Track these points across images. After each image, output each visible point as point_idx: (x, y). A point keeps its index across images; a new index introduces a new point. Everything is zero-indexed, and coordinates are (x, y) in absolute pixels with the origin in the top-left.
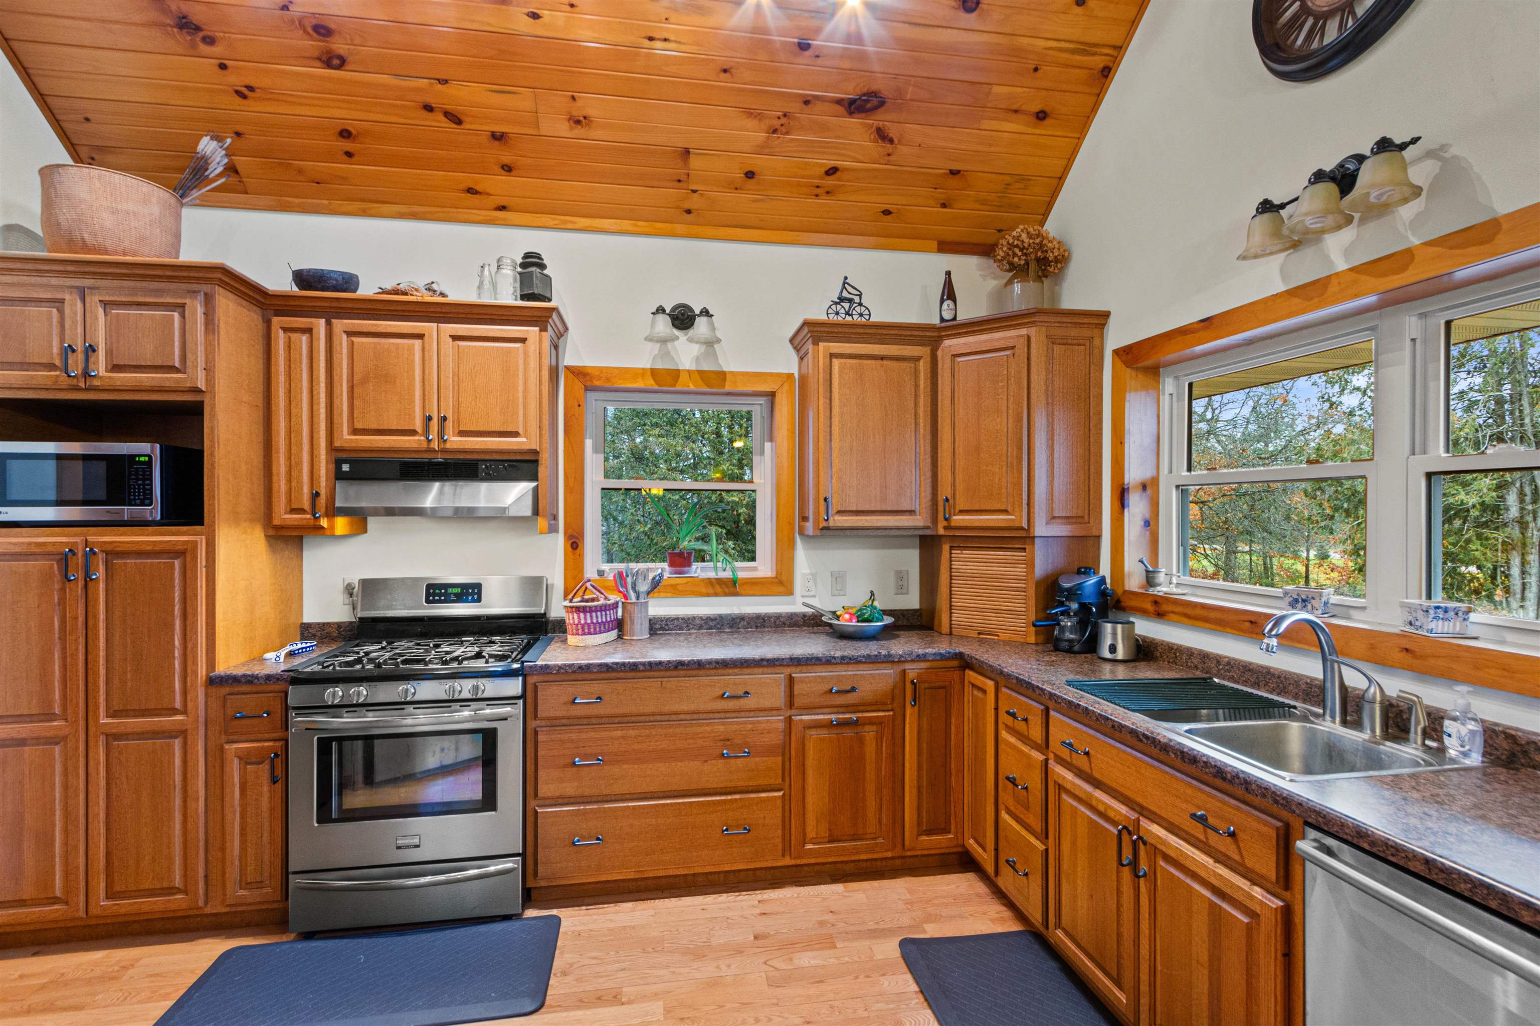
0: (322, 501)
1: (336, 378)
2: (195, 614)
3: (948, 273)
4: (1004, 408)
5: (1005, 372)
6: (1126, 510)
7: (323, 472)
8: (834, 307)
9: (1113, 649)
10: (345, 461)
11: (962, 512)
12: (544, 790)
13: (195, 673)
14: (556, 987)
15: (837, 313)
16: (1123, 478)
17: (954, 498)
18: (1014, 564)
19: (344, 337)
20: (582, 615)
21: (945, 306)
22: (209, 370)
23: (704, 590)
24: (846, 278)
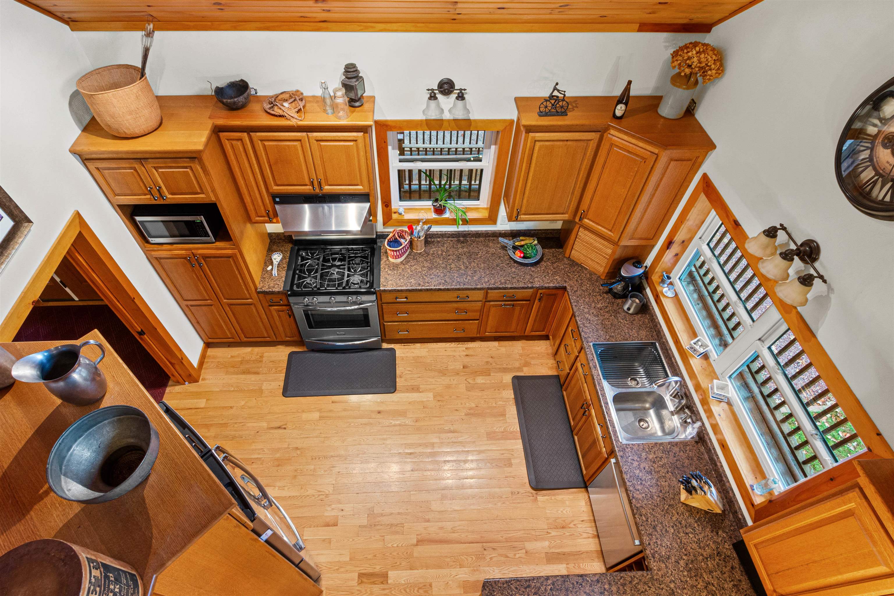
0: (271, 213)
1: (261, 162)
2: (244, 274)
3: (630, 82)
4: (628, 186)
5: (636, 169)
6: (668, 251)
7: (268, 202)
8: (545, 103)
9: (629, 309)
10: (277, 197)
11: (588, 219)
12: (386, 319)
13: (251, 289)
14: (400, 382)
15: (546, 107)
16: (674, 237)
17: (588, 211)
18: (606, 247)
19: (260, 142)
20: (395, 253)
21: (619, 107)
22: (213, 190)
23: (451, 223)
24: (557, 84)
